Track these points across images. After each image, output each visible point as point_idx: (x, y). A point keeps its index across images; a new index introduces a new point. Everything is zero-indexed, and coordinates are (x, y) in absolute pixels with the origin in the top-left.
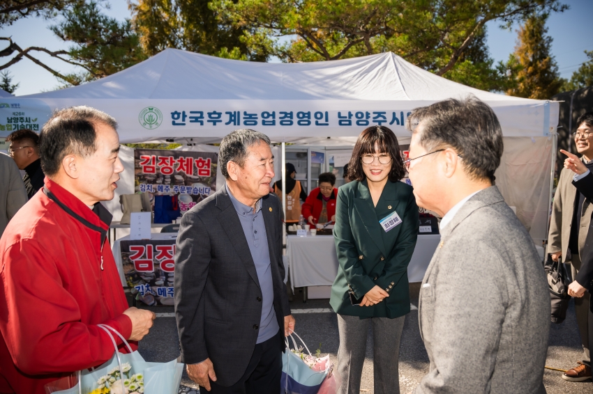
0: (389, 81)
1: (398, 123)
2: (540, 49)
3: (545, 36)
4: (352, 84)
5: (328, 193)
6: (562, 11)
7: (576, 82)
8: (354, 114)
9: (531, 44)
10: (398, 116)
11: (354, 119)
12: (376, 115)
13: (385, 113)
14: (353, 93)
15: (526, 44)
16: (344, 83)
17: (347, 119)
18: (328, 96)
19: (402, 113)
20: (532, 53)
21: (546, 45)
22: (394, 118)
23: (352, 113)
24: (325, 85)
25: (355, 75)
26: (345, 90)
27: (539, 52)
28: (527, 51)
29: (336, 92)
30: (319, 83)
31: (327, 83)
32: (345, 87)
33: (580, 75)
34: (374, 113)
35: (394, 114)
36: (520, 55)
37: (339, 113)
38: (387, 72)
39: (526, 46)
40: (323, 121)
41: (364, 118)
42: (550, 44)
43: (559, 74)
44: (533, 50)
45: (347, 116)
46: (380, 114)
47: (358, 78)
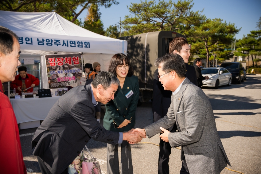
0: (56, 25)
1: (66, 46)
2: (96, 17)
3: (98, 12)
4: (38, 25)
5: (24, 76)
6: (117, 4)
7: (108, 32)
8: (45, 40)
9: (93, 14)
10: (66, 42)
11: (45, 43)
12: (56, 41)
13: (59, 40)
14: (39, 29)
15: (91, 14)
16: (34, 24)
17: (42, 42)
18: (27, 29)
19: (67, 41)
20: (94, 18)
21: (99, 16)
22: (64, 43)
23: (44, 39)
24: (24, 24)
25: (38, 21)
26: (35, 28)
27: (96, 18)
28: (92, 17)
29: (30, 28)
30: (20, 22)
31: (24, 23)
32: (35, 26)
33: (109, 29)
34: (55, 40)
35: (64, 41)
36: (89, 18)
37: (38, 39)
38: (54, 21)
39: (91, 15)
40: (30, 42)
41: (50, 42)
42: (101, 16)
43: (104, 28)
44: (94, 17)
45: (42, 40)
46: (57, 41)
47: (40, 22)
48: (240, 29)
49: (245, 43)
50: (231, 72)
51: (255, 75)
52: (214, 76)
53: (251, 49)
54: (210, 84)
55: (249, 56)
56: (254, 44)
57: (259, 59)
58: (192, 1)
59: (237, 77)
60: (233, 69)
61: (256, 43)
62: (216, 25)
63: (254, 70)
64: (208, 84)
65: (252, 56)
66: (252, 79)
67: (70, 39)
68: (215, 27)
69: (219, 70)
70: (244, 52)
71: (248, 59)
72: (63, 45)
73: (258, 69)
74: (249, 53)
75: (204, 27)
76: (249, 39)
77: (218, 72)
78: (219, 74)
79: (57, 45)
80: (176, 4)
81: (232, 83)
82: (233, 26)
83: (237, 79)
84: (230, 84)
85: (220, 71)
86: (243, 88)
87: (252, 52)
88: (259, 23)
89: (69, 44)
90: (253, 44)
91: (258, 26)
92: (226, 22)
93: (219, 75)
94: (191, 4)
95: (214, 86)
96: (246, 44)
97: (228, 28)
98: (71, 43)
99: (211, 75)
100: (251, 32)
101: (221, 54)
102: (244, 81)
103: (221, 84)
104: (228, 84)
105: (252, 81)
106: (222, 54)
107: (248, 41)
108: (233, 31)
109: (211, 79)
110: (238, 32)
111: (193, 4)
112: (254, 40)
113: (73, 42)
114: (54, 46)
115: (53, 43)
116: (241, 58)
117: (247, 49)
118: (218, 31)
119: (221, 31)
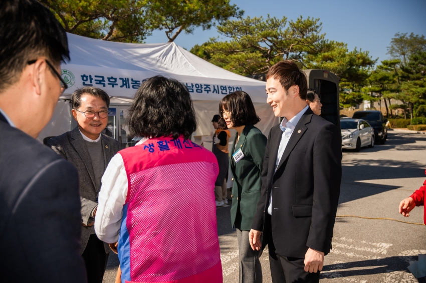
0: (183, 63)
4: (162, 63)
8: (194, 85)
10: (216, 88)
11: (195, 89)
12: (205, 87)
13: (209, 85)
17: (191, 88)
19: (218, 86)
22: (214, 89)
24: (144, 61)
25: (160, 56)
34: (205, 85)
35: (214, 86)
38: (178, 57)
41: (200, 88)
45: (191, 86)
46: (207, 86)
47: (163, 58)
48: (377, 60)
49: (374, 79)
50: (372, 126)
51: (392, 130)
52: (354, 132)
53: (384, 89)
54: (349, 144)
55: (380, 100)
56: (388, 81)
57: (398, 106)
58: (318, 20)
59: (380, 133)
60: (373, 122)
61: (391, 80)
62: (342, 53)
63: (390, 122)
64: (346, 144)
65: (385, 101)
66: (393, 136)
67: (220, 84)
68: (341, 57)
69: (358, 123)
70: (372, 94)
71: (379, 104)
72: (213, 92)
73: (395, 120)
74: (380, 96)
75: (324, 56)
76: (380, 73)
77: (358, 126)
78: (360, 129)
79: (208, 91)
80: (295, 22)
81: (375, 144)
82: (367, 55)
83: (379, 136)
84: (373, 145)
85: (360, 124)
86: (393, 149)
87: (386, 94)
88: (391, 48)
89: (220, 91)
90: (386, 82)
91: (389, 52)
92: (357, 50)
93: (360, 131)
94: (318, 24)
95: (355, 147)
96: (376, 81)
97: (359, 59)
98: (222, 88)
99: (349, 131)
100: (382, 62)
101: (346, 98)
102: (387, 140)
103: (363, 144)
104: (370, 144)
105: (396, 139)
106: (349, 98)
107: (379, 77)
108: (366, 62)
109: (350, 138)
110: (373, 64)
111: (321, 24)
112: (387, 75)
113: (223, 87)
114: (204, 93)
115: (203, 89)
116: (368, 103)
117: (377, 89)
118: (347, 63)
119: (351, 63)
